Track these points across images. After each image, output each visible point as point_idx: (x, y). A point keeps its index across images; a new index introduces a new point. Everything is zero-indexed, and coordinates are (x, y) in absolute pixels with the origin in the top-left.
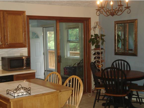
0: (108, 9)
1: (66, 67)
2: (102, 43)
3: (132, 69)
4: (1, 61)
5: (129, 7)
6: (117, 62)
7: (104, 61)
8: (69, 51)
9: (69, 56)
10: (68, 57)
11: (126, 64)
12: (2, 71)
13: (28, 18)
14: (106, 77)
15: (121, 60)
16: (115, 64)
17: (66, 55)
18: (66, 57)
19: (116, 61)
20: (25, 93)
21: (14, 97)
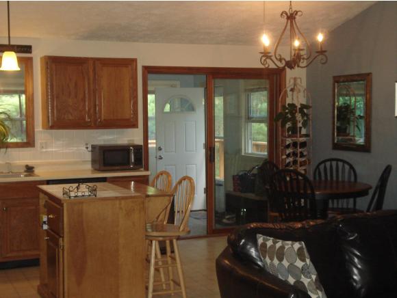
0: (280, 55)
1: (237, 175)
2: (305, 124)
3: (359, 180)
4: (90, 153)
5: (325, 51)
6: (328, 164)
7: (309, 163)
8: (250, 141)
9: (250, 152)
10: (248, 154)
11: (347, 167)
12: (92, 171)
13: (146, 71)
14: (289, 190)
15: (338, 160)
16: (322, 167)
17: (245, 150)
18: (243, 154)
19: (324, 162)
20: (87, 194)
21: (70, 197)
